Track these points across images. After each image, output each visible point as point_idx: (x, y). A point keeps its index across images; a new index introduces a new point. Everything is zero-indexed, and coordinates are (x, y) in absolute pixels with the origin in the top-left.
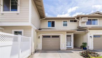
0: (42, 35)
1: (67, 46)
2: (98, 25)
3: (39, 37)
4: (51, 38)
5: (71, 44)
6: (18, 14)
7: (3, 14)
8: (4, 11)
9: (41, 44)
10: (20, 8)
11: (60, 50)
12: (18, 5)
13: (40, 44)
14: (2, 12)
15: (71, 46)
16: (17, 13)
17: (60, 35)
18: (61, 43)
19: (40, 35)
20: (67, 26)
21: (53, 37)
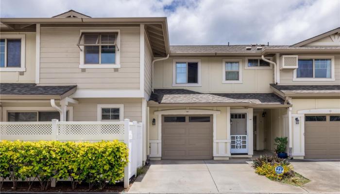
0: (162, 115)
1: (233, 147)
2: (333, 79)
3: (154, 121)
4: (188, 124)
5: (244, 142)
6: (116, 70)
7: (84, 70)
8: (86, 62)
9: (160, 141)
10: (121, 57)
11: (212, 158)
12: (117, 49)
13: (156, 141)
14: (82, 65)
15: (244, 147)
16: (114, 68)
17: (212, 115)
18: (215, 138)
19: (156, 113)
20: (238, 79)
21: (194, 119)
